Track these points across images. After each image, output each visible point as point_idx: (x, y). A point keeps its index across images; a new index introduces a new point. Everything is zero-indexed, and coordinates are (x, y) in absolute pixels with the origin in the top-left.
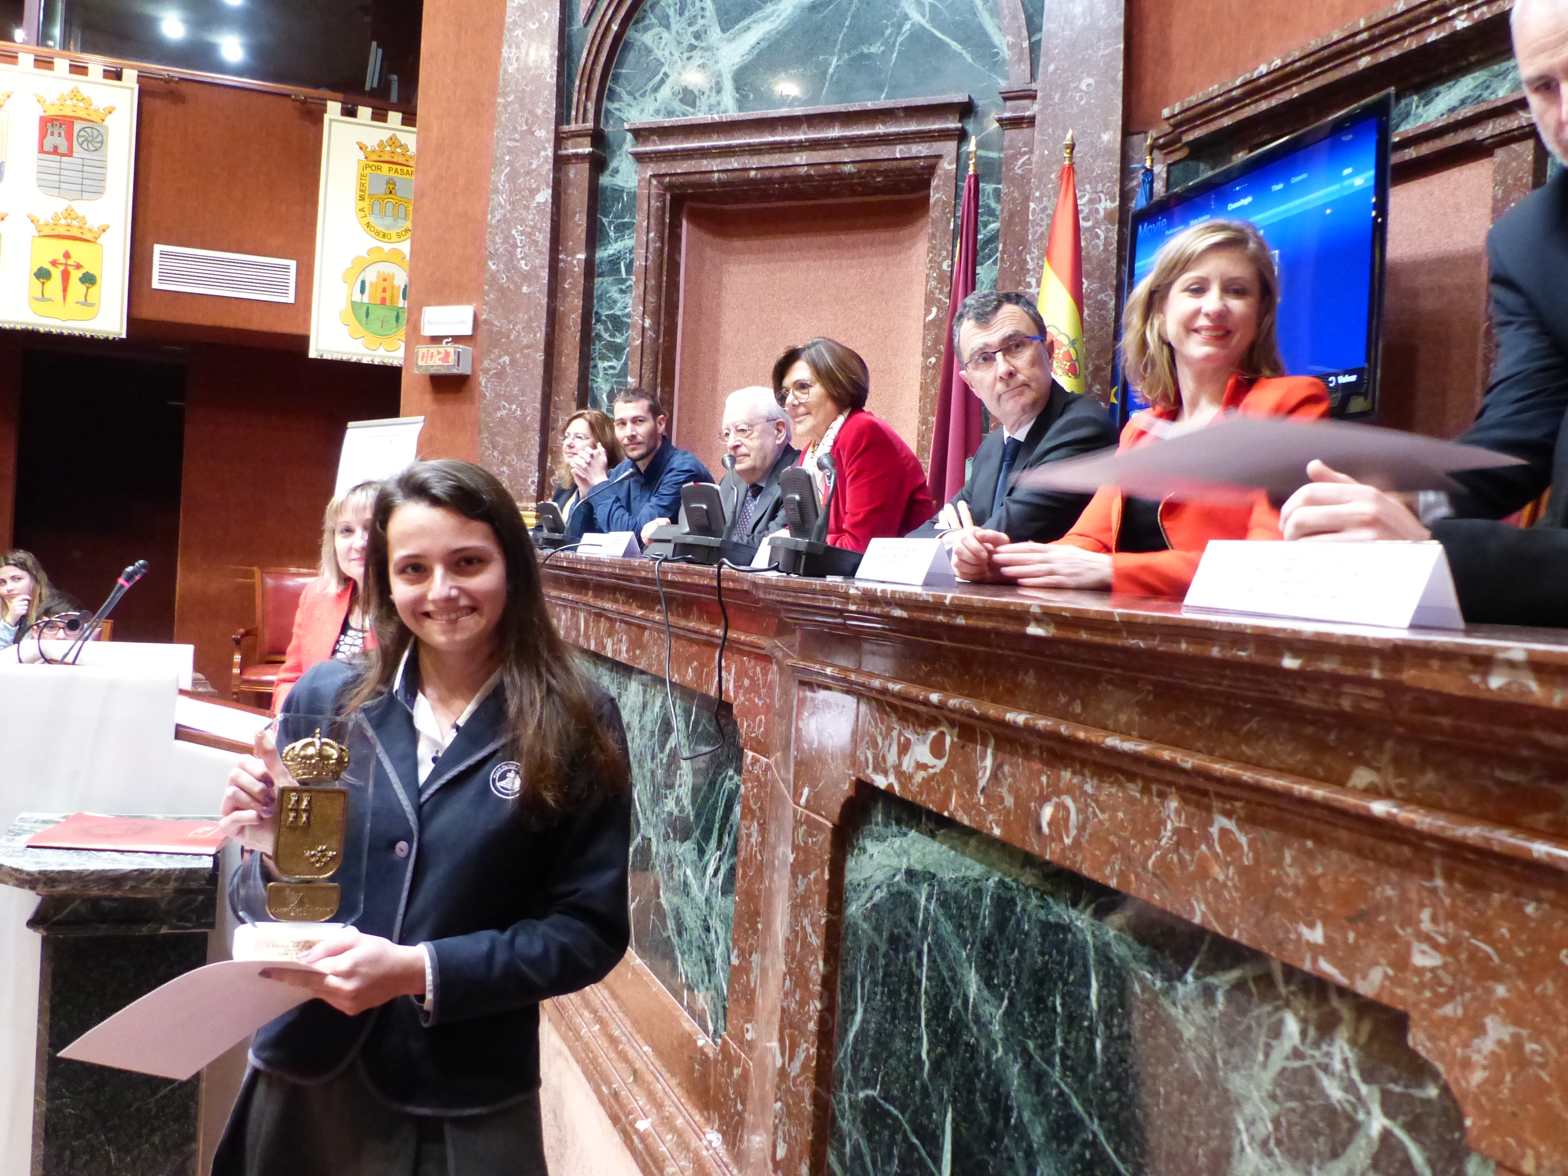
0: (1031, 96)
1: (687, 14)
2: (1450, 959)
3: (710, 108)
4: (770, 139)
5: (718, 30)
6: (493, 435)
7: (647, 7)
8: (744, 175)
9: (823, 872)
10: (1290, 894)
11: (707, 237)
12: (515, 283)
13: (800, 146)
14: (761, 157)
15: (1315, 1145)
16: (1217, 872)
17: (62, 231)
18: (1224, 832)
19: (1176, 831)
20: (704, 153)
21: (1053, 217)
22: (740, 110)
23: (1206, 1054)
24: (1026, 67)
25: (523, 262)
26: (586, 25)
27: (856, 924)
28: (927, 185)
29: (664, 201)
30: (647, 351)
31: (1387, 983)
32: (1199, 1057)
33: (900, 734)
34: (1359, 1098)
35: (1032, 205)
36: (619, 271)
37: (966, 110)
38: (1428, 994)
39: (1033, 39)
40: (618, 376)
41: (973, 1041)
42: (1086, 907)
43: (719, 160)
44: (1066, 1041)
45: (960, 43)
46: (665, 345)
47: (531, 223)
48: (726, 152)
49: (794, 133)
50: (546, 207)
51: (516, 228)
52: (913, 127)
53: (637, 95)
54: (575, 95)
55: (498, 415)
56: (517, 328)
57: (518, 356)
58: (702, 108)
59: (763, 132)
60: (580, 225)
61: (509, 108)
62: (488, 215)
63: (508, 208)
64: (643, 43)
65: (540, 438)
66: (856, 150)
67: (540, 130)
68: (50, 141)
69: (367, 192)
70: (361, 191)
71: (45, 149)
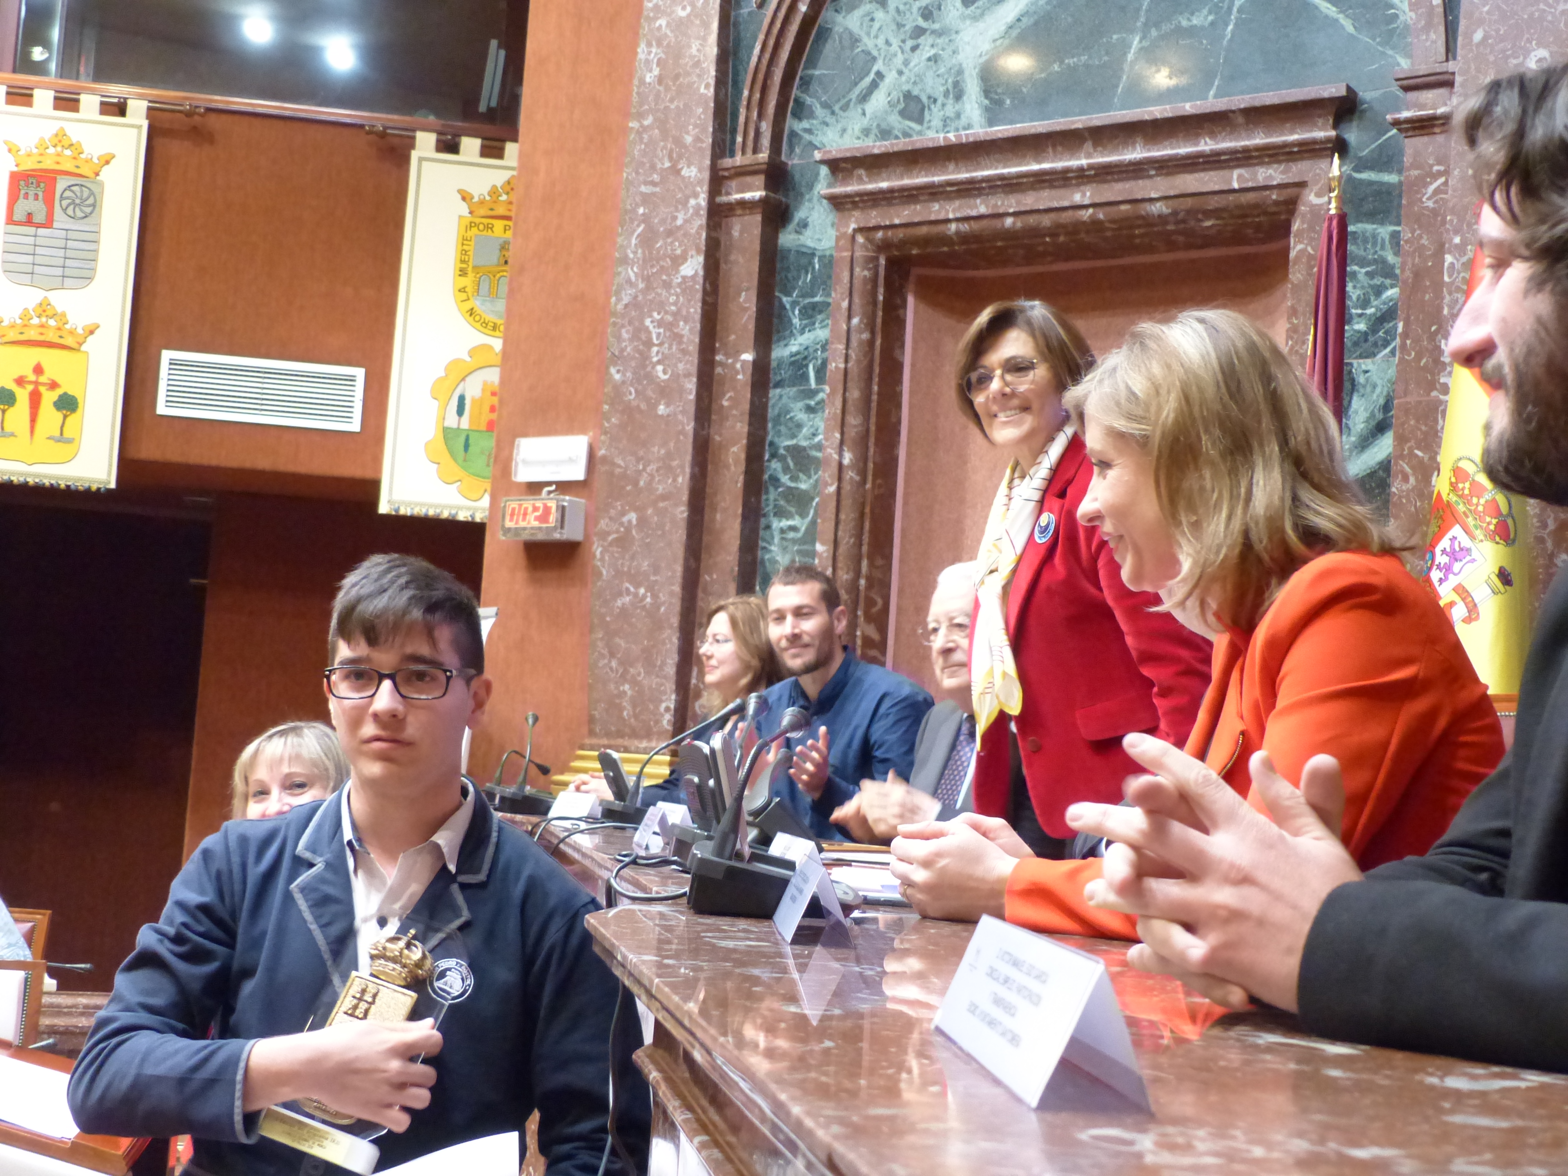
0: (1447, 82)
3: (945, 121)
4: (1035, 167)
6: (610, 634)
8: (996, 224)
12: (648, 400)
13: (1082, 177)
14: (1019, 196)
17: (33, 335)
20: (933, 192)
22: (991, 122)
24: (1437, 37)
25: (660, 368)
28: (1284, 229)
29: (876, 267)
30: (847, 503)
35: (1449, 259)
36: (805, 377)
37: (1344, 108)
40: (802, 541)
43: (957, 203)
45: (1335, 4)
46: (876, 492)
47: (673, 308)
48: (967, 190)
49: (1072, 157)
50: (695, 283)
51: (651, 316)
52: (1259, 139)
53: (836, 108)
54: (743, 112)
55: (619, 603)
56: (649, 469)
57: (650, 511)
58: (933, 124)
59: (1024, 156)
60: (746, 309)
61: (645, 136)
62: (610, 297)
63: (641, 285)
64: (846, 29)
65: (679, 639)
66: (1170, 178)
67: (689, 167)
68: (22, 207)
69: (470, 264)
70: (463, 262)
71: (15, 218)
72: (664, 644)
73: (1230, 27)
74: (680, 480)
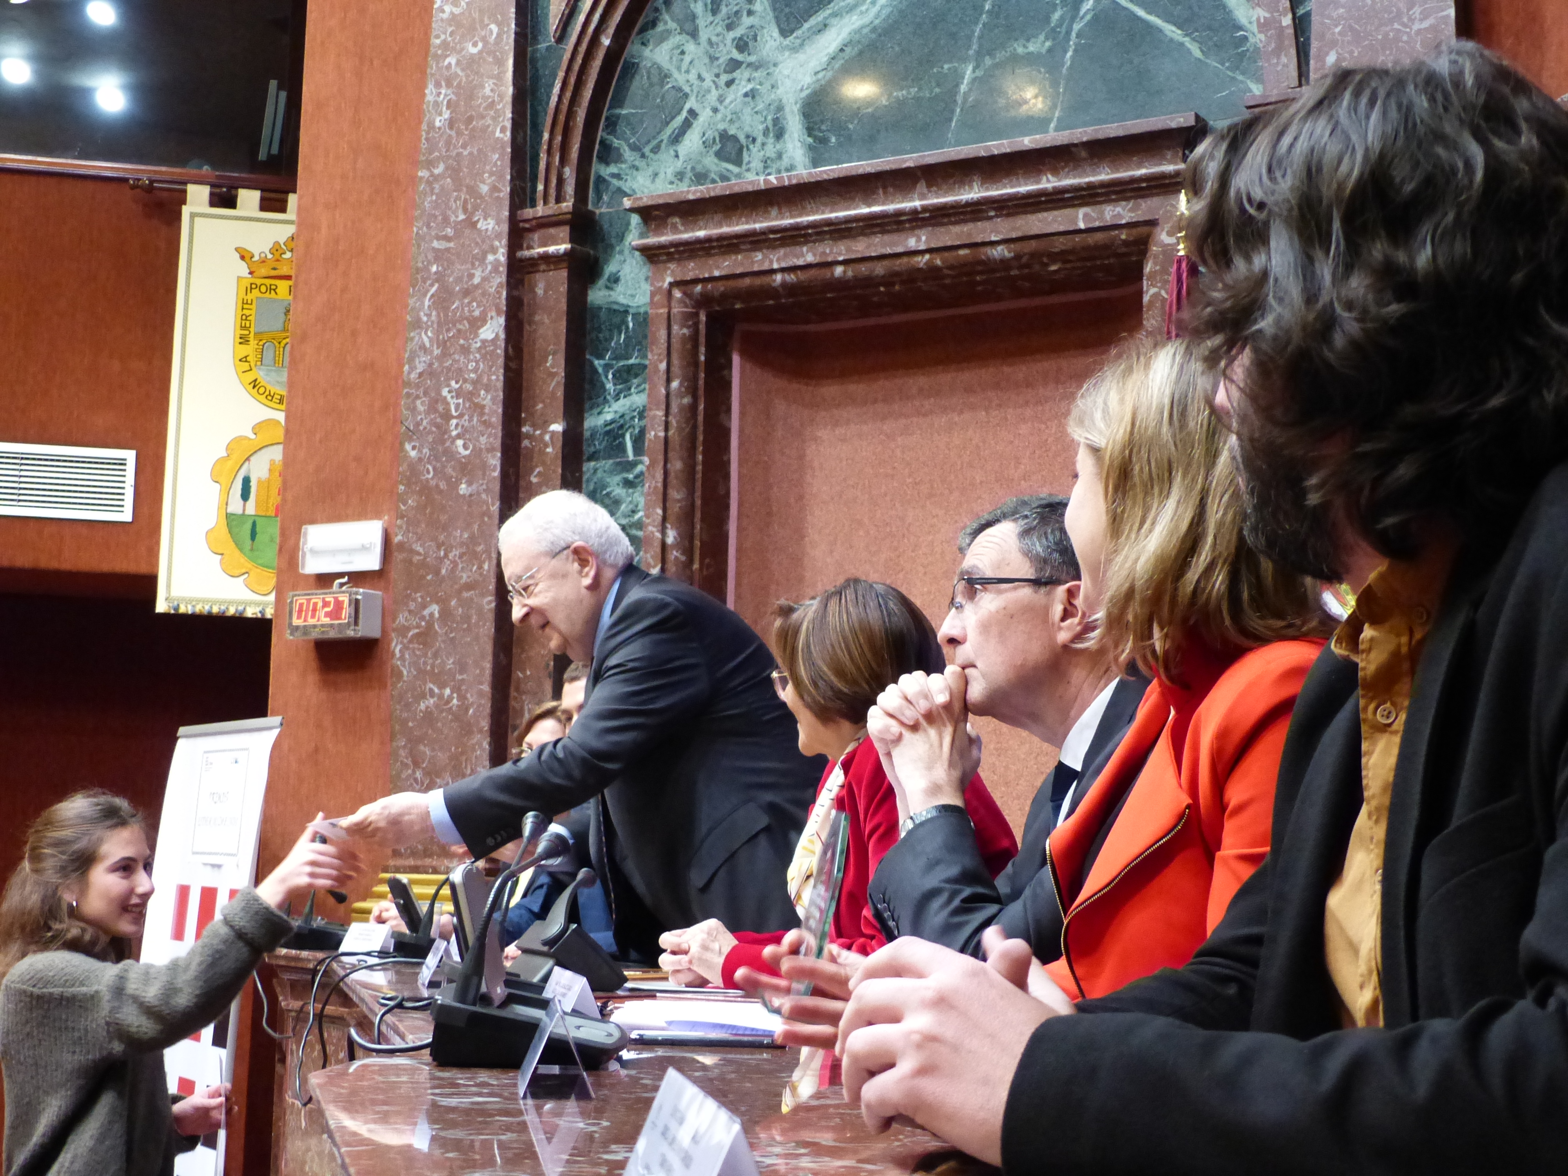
1: (724, 10)
3: (766, 163)
4: (865, 210)
5: (776, 33)
6: (414, 742)
8: (826, 273)
11: (778, 383)
12: (448, 479)
13: (916, 220)
14: (848, 242)
20: (755, 241)
22: (815, 163)
24: (1289, 60)
25: (460, 443)
26: (561, 39)
28: (1137, 273)
29: (696, 325)
36: (622, 448)
37: (1194, 139)
39: (1301, 11)
43: (782, 251)
45: (1180, 26)
46: (705, 573)
47: (472, 375)
48: (792, 237)
49: (905, 198)
50: (496, 348)
51: (449, 385)
52: (1104, 175)
53: (647, 150)
54: (543, 156)
55: (422, 706)
56: (451, 556)
57: (453, 603)
58: (752, 165)
59: (852, 199)
60: (553, 375)
61: (437, 186)
62: (403, 366)
63: (437, 352)
64: (655, 63)
65: (490, 744)
66: (1011, 219)
67: (485, 219)
69: (252, 329)
70: (243, 328)
72: (474, 750)
73: (1069, 54)
74: (486, 566)
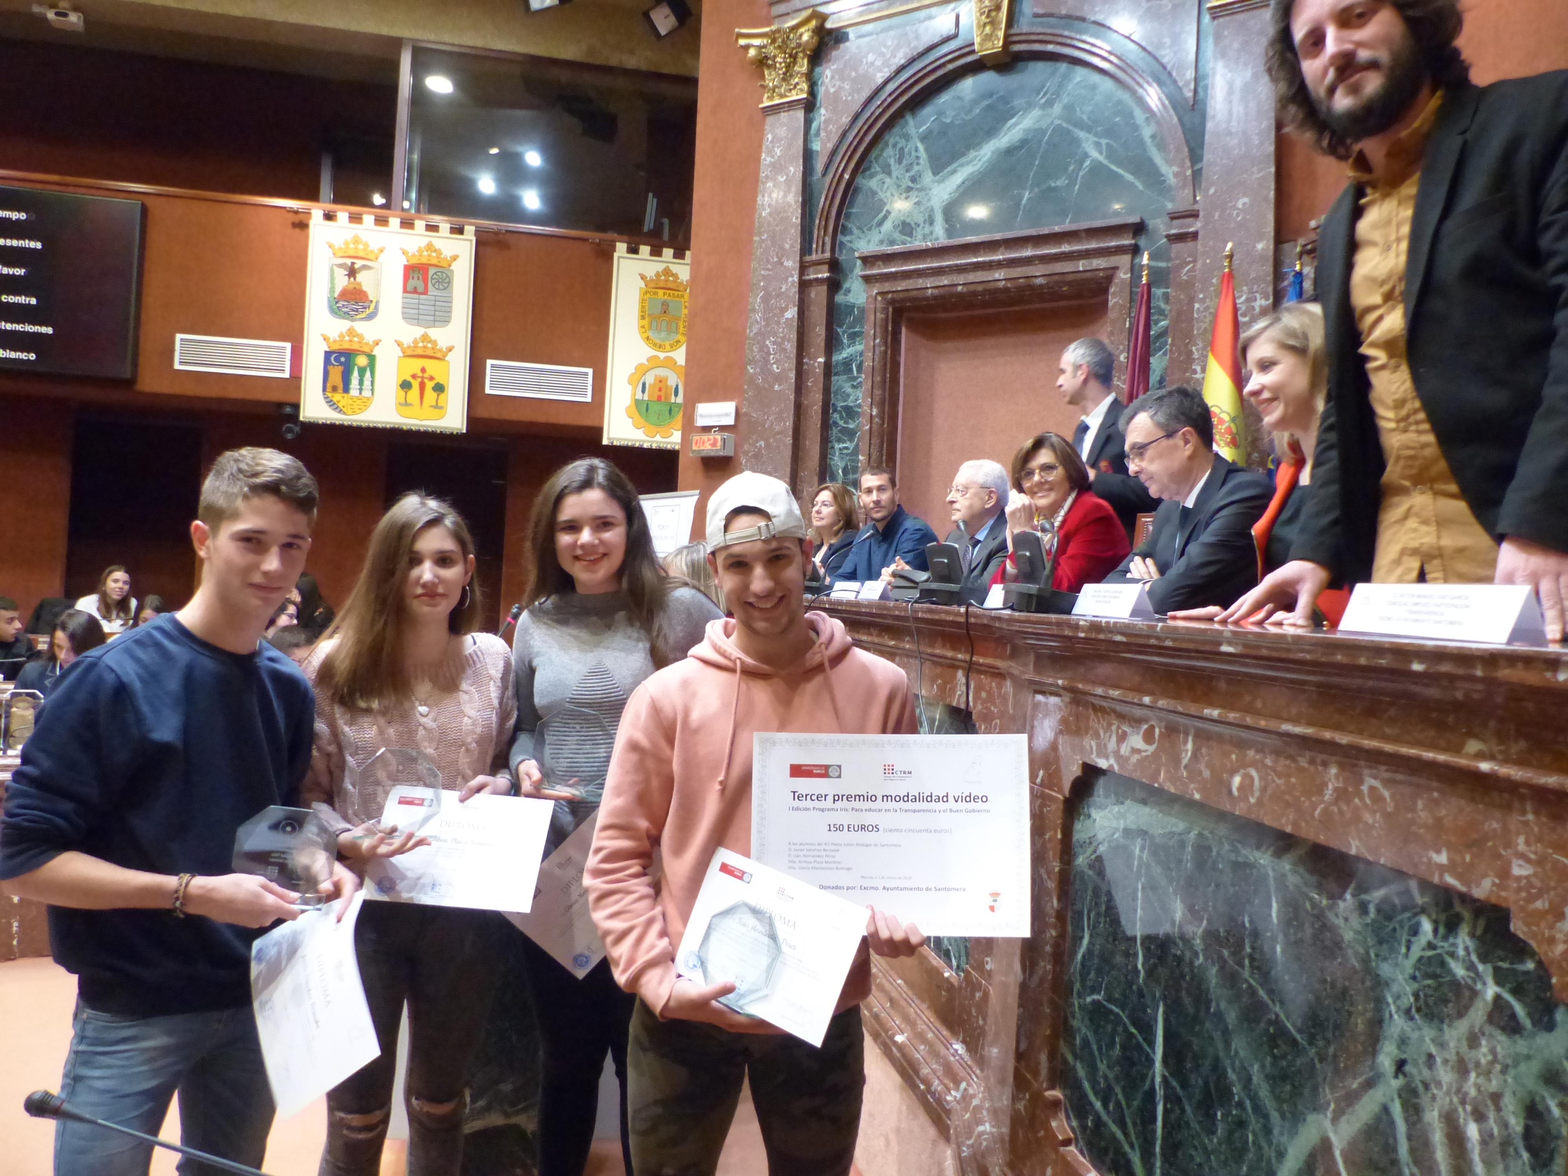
0: (1194, 215)
1: (904, 162)
2: (1539, 870)
3: (925, 237)
4: (975, 260)
5: (930, 174)
7: (873, 158)
8: (953, 289)
9: (1056, 832)
10: (1422, 831)
11: (922, 341)
12: (769, 383)
13: (999, 265)
14: (965, 275)
15: (1445, 1010)
16: (1368, 817)
17: (420, 352)
18: (1372, 789)
19: (1336, 790)
20: (919, 273)
21: (1215, 316)
22: (949, 237)
23: (1362, 951)
24: (1188, 191)
25: (775, 366)
26: (824, 174)
27: (1083, 872)
28: (1106, 291)
29: (887, 313)
30: (875, 434)
31: (1494, 888)
32: (1356, 953)
33: (1118, 728)
34: (1477, 974)
35: (1197, 306)
36: (851, 370)
37: (1139, 229)
38: (1524, 894)
39: (1196, 167)
40: (851, 454)
41: (1179, 953)
42: (1267, 850)
43: (932, 279)
44: (1253, 948)
45: (1132, 174)
46: (889, 428)
47: (781, 335)
48: (938, 272)
49: (994, 255)
50: (793, 321)
51: (769, 339)
52: (1093, 245)
53: (865, 229)
54: (816, 231)
56: (770, 419)
57: (771, 441)
58: (918, 237)
59: (969, 254)
60: (819, 335)
61: (763, 245)
62: (747, 330)
63: (763, 323)
64: (870, 188)
66: (1046, 265)
67: (787, 260)
68: (412, 283)
69: (646, 313)
70: (642, 312)
71: (408, 289)
73: (1078, 187)
74: (787, 424)
